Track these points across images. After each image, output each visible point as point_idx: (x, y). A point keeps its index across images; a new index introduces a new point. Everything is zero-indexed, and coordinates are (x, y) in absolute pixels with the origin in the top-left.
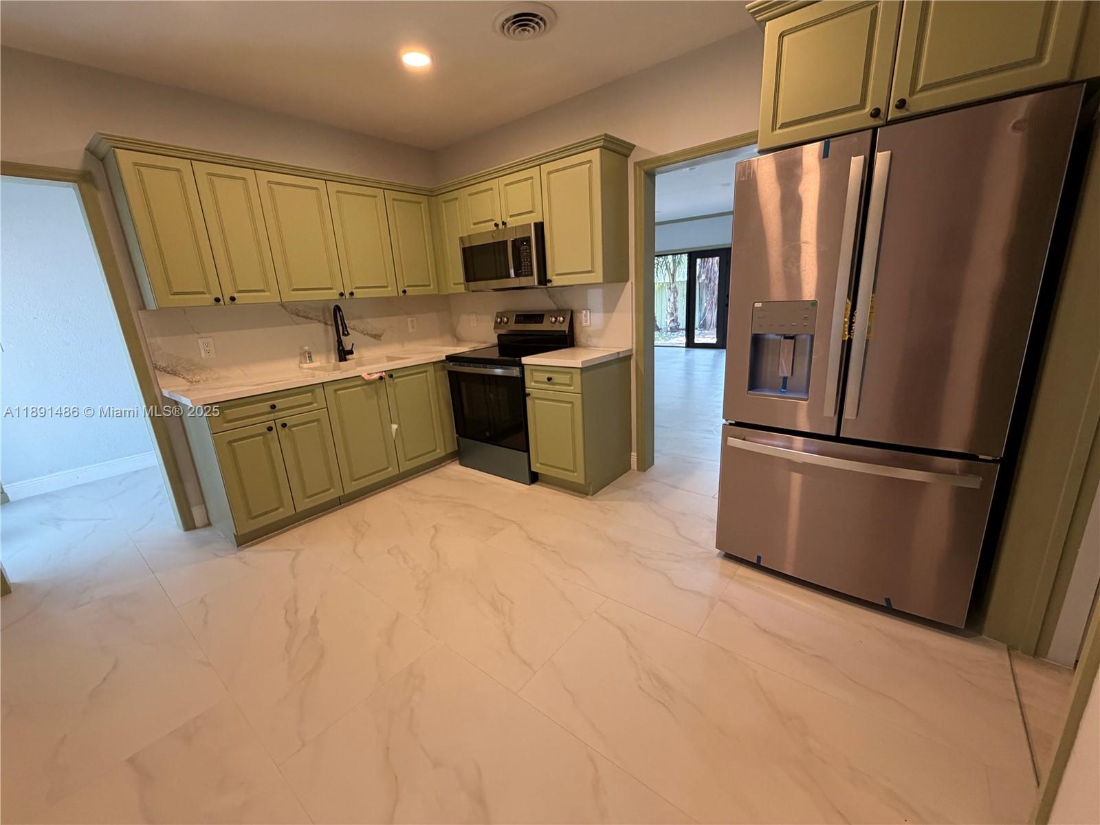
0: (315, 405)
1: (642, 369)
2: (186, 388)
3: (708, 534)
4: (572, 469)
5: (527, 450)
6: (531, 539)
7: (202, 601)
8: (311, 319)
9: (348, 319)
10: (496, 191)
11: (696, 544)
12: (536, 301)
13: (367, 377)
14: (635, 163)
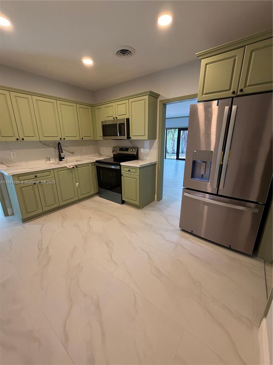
0: (50, 176)
1: (160, 168)
2: (6, 168)
3: (177, 223)
4: (135, 200)
5: (121, 193)
6: (121, 223)
7: (10, 240)
8: (50, 146)
9: (63, 147)
10: (114, 106)
11: (173, 226)
12: (126, 144)
13: (68, 167)
14: (160, 101)
